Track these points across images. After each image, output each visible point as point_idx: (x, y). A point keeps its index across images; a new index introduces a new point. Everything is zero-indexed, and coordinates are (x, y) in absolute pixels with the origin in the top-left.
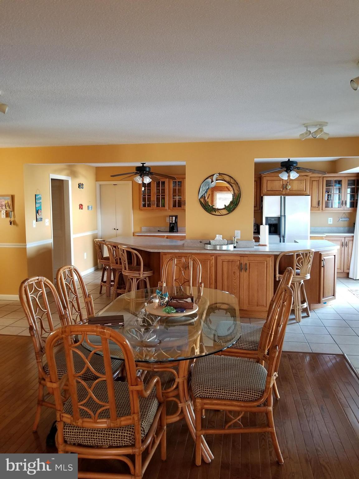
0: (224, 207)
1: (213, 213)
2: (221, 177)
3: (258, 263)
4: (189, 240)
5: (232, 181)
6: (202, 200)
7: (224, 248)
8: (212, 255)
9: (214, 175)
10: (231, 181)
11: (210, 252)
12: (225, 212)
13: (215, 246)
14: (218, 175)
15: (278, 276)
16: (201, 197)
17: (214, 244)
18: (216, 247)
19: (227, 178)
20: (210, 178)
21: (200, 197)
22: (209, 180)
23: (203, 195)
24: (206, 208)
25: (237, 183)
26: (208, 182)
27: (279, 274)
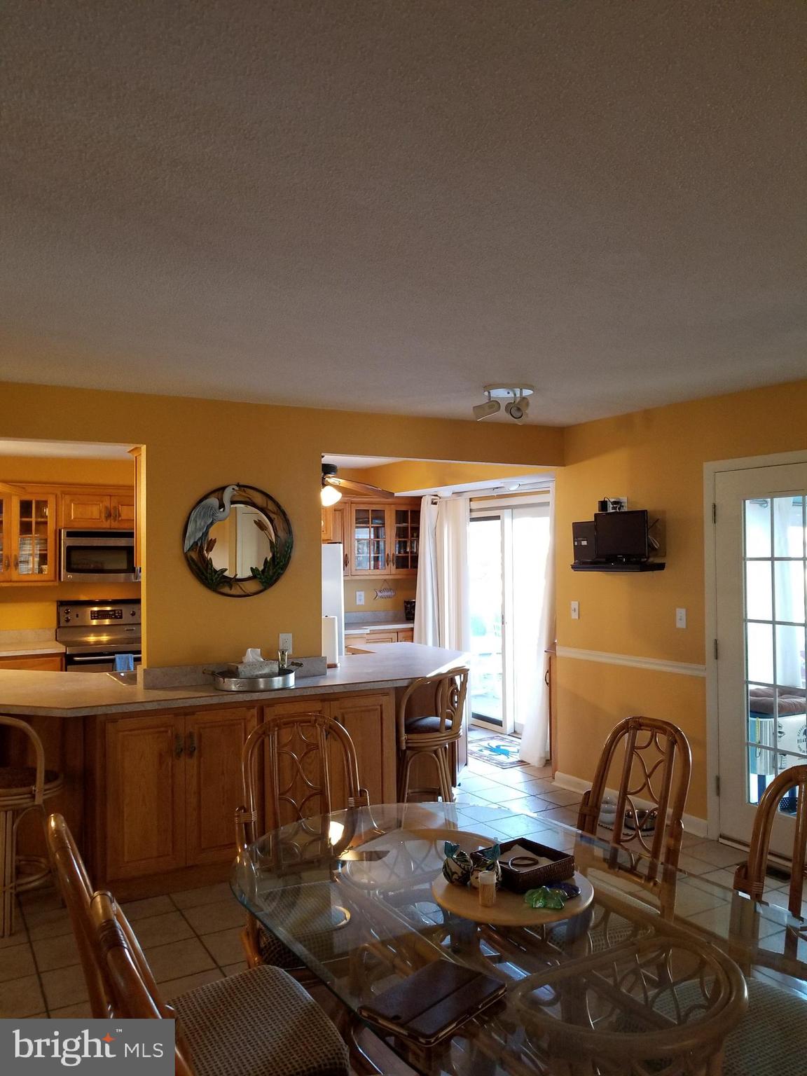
0: (250, 574)
1: (222, 590)
2: (244, 494)
3: (362, 711)
4: (158, 670)
5: (271, 506)
6: (194, 555)
7: (278, 682)
8: (250, 705)
9: (223, 489)
10: (270, 508)
11: (241, 697)
12: (252, 587)
13: (253, 680)
14: (237, 488)
15: (404, 738)
16: (191, 549)
17: (248, 675)
18: (257, 683)
19: (258, 499)
20: (213, 495)
21: (187, 547)
22: (213, 501)
23: (195, 543)
24: (206, 579)
25: (284, 514)
26: (210, 507)
27: (406, 733)
